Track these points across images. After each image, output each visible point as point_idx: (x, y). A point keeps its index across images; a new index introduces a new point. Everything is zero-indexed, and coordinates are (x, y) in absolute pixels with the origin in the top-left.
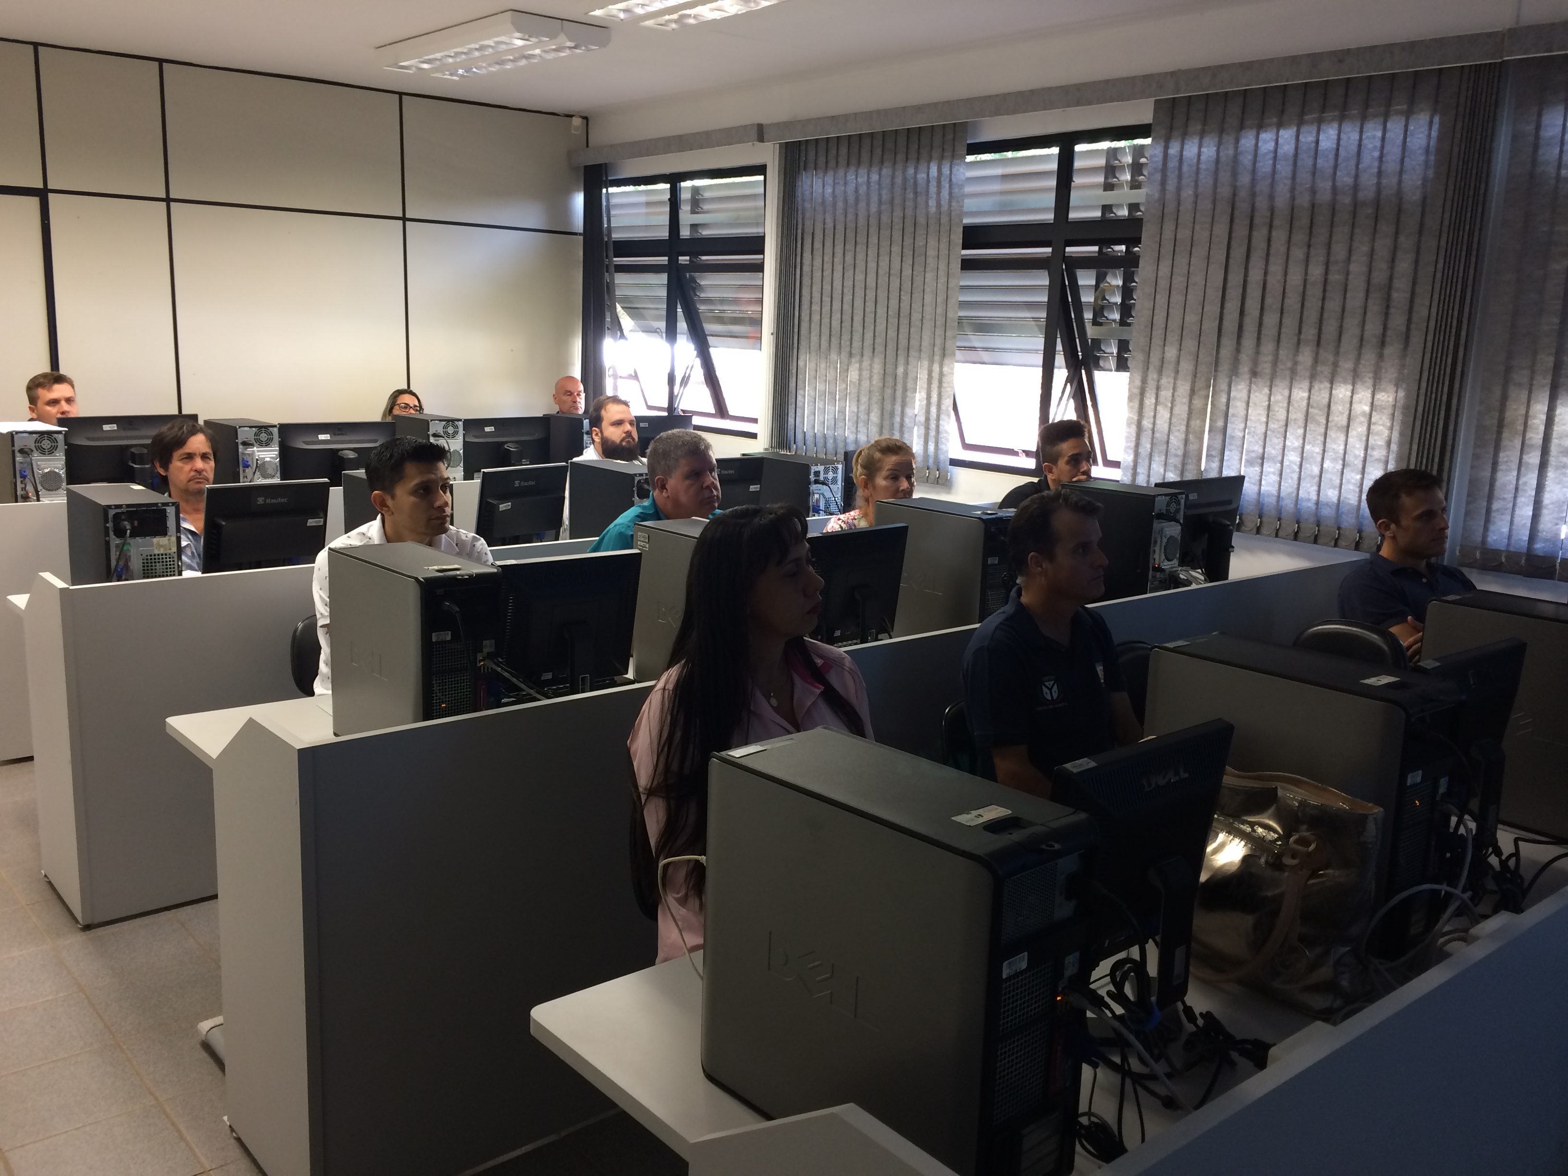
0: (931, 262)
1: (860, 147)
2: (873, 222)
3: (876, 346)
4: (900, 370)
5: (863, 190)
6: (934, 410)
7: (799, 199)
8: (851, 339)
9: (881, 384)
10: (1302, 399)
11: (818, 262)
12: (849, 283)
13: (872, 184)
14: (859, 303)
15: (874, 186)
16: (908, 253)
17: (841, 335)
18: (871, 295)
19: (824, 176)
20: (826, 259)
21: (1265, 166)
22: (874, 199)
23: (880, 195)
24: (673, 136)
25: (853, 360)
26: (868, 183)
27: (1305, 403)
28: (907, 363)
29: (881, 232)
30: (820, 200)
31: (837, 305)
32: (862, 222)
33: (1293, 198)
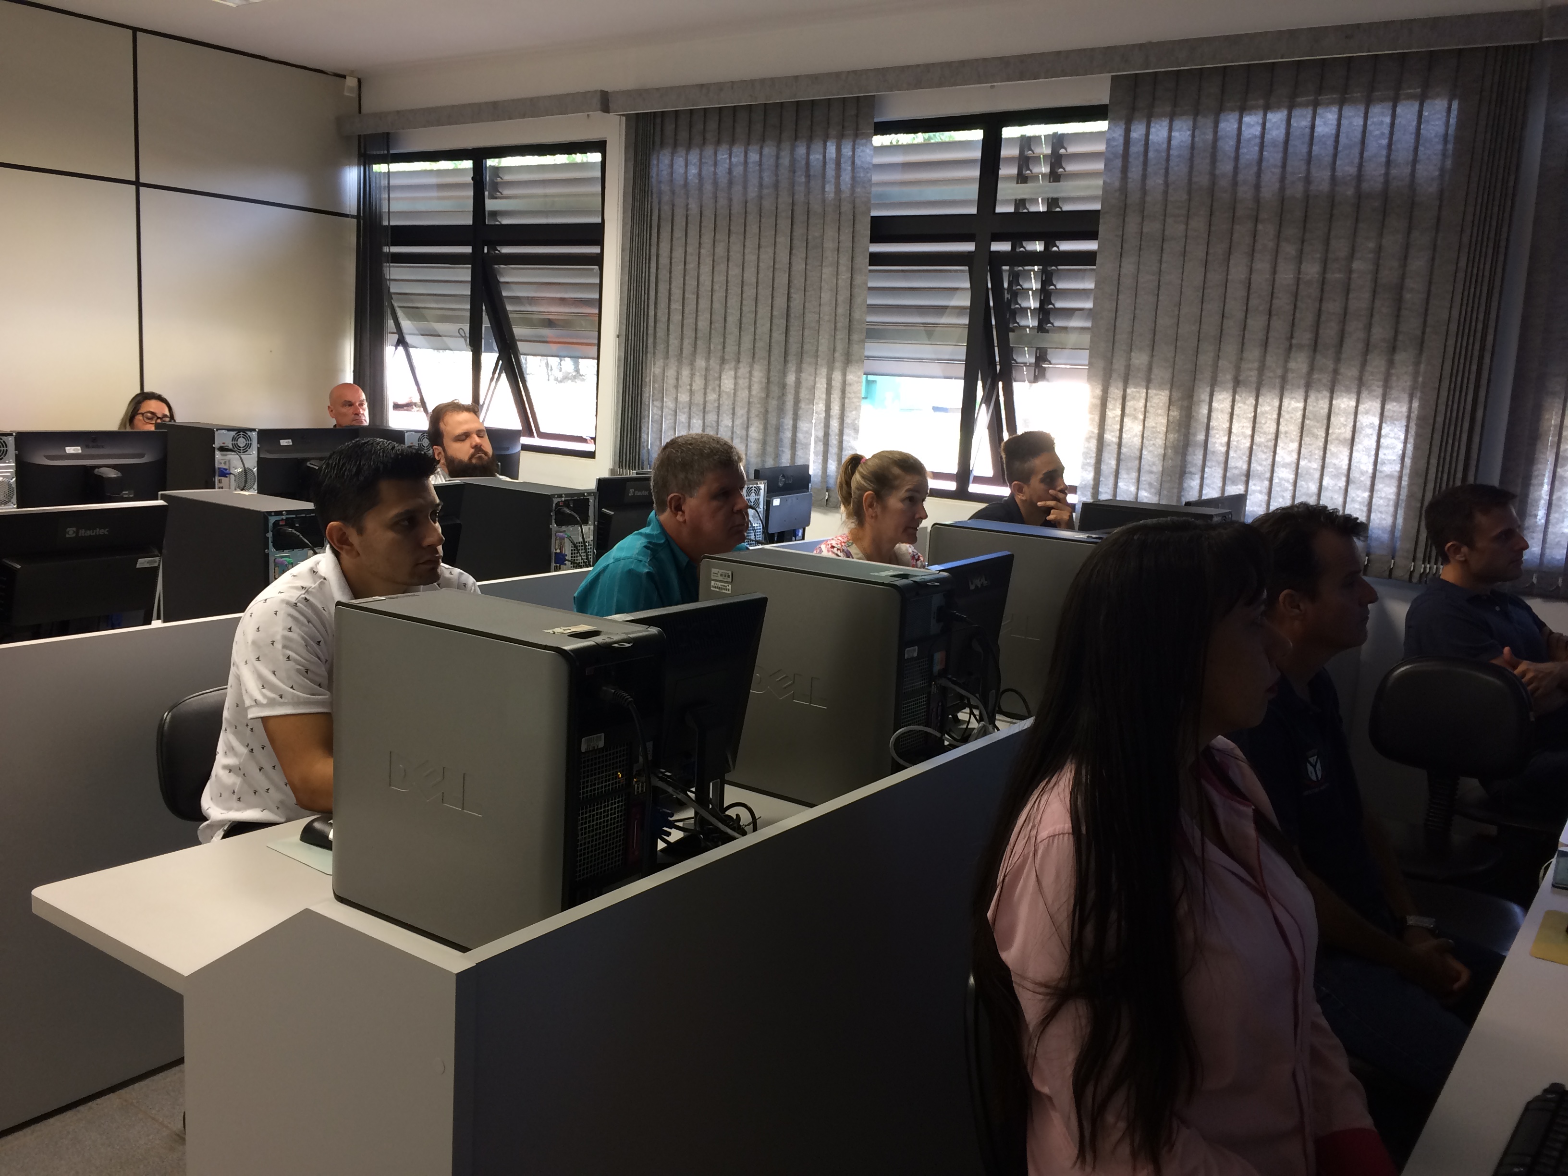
0: (830, 256)
1: (734, 121)
2: (752, 208)
3: (757, 350)
4: (791, 379)
5: (738, 171)
6: (835, 424)
7: (654, 181)
8: (724, 343)
9: (763, 395)
10: (1295, 409)
11: (678, 254)
12: (720, 278)
13: (750, 165)
14: (734, 301)
15: (753, 168)
16: (799, 244)
17: (710, 339)
18: (750, 292)
19: (687, 154)
20: (689, 250)
21: (1249, 153)
22: (753, 181)
23: (761, 178)
24: (486, 103)
25: (727, 367)
26: (746, 163)
27: (1299, 414)
28: (799, 370)
29: (763, 220)
30: (682, 182)
31: (704, 304)
32: (737, 208)
33: (1282, 189)
